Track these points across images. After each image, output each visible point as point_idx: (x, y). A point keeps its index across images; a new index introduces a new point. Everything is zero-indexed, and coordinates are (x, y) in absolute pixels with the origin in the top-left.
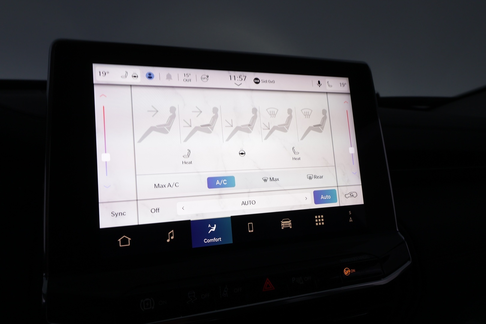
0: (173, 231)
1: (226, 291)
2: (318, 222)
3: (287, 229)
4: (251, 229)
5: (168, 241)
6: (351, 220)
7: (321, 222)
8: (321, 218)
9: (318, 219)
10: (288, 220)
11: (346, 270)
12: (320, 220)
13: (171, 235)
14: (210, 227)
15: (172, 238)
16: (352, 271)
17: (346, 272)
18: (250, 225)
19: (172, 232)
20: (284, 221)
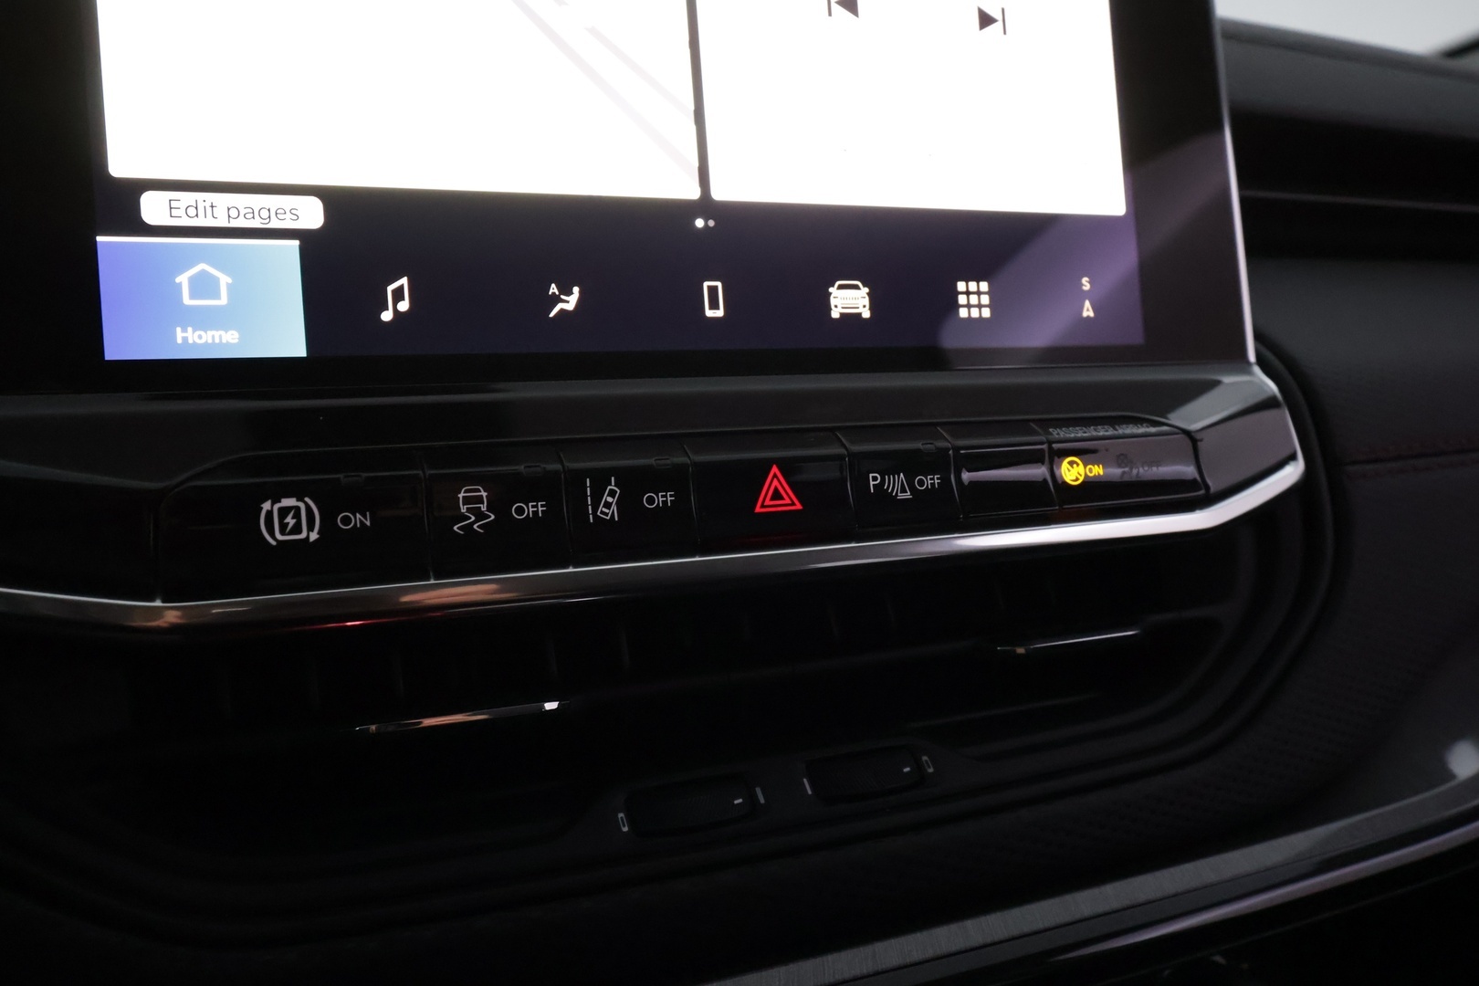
0: (404, 281)
1: (610, 499)
2: (969, 306)
3: (851, 319)
4: (714, 305)
5: (387, 316)
6: (1088, 310)
7: (980, 306)
8: (979, 293)
9: (968, 293)
10: (856, 287)
11: (1071, 463)
12: (974, 300)
13: (398, 295)
14: (554, 293)
15: (404, 306)
16: (1091, 471)
17: (1069, 470)
18: (713, 290)
19: (402, 287)
20: (841, 287)
